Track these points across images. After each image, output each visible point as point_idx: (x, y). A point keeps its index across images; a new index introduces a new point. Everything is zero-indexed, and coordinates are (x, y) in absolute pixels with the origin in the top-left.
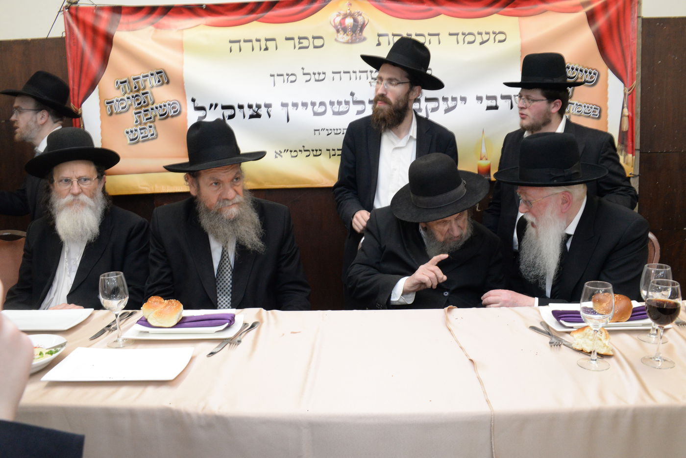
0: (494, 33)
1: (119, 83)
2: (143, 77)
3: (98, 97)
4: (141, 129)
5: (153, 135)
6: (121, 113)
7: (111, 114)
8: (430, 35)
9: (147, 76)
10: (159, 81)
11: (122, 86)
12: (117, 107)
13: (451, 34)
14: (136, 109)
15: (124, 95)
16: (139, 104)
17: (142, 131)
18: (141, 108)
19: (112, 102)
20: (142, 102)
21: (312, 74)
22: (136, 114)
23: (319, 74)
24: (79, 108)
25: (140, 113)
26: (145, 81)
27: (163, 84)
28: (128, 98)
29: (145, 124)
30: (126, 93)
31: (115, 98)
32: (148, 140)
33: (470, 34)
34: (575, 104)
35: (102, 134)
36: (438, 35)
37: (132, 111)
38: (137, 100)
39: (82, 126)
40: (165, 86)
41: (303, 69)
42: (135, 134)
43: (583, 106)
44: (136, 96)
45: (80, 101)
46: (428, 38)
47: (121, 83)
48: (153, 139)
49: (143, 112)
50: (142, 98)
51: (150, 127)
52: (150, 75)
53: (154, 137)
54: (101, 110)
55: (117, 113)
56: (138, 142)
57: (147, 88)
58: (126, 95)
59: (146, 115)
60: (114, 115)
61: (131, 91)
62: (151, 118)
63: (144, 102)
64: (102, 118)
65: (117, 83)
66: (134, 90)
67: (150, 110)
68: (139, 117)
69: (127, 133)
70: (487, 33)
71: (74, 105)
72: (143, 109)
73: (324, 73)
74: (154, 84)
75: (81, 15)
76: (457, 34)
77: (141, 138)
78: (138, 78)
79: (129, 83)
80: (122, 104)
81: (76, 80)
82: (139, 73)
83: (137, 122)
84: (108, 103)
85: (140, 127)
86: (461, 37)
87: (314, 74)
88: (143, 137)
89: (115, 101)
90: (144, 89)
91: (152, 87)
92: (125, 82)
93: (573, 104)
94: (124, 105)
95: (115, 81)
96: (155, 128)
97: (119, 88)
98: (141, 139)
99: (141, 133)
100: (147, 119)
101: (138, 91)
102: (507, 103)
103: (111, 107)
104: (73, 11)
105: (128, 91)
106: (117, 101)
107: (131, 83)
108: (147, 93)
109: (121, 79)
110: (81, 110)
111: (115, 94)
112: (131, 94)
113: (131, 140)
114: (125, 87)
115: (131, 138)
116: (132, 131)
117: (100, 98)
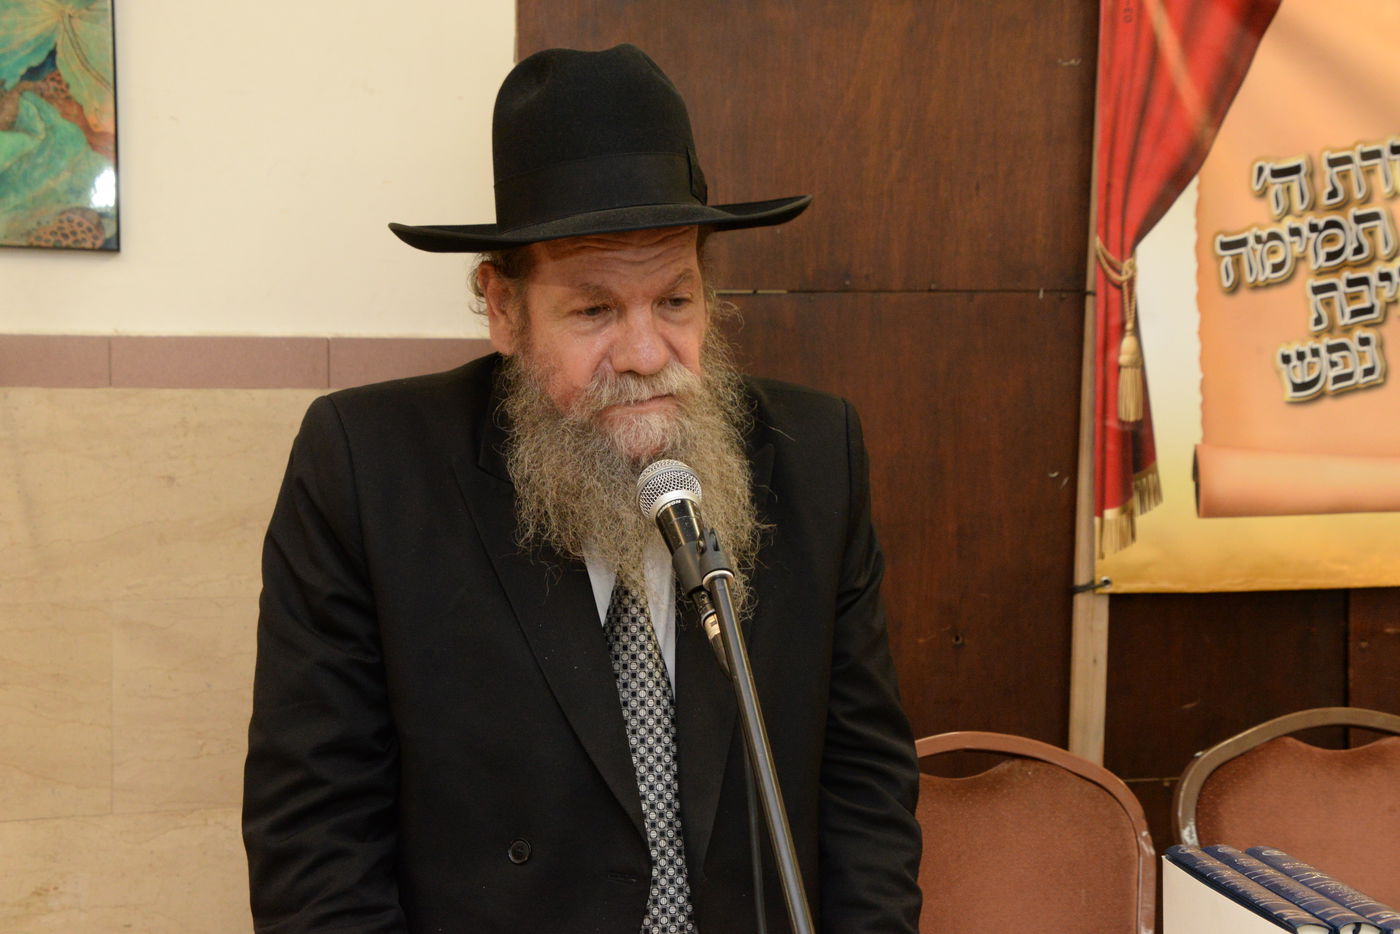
1: (1267, 172)
2: (1366, 156)
3: (1194, 221)
4: (1331, 349)
5: (1369, 372)
6: (1268, 285)
7: (1234, 289)
9: (1376, 154)
11: (1277, 185)
12: (1258, 263)
14: (1320, 273)
15: (1279, 221)
16: (1331, 256)
17: (1335, 357)
18: (1336, 270)
19: (1243, 243)
20: (1348, 253)
22: (1317, 290)
24: (1122, 260)
25: (1332, 287)
26: (1369, 172)
28: (1295, 232)
29: (1347, 330)
30: (1288, 211)
31: (1248, 229)
32: (1354, 390)
37: (1307, 281)
38: (1330, 240)
39: (1129, 326)
42: (1311, 366)
44: (1331, 224)
45: (1132, 231)
47: (1276, 174)
48: (1370, 387)
49: (1342, 285)
50: (1349, 237)
51: (1364, 342)
52: (1386, 152)
53: (1375, 379)
54: (1200, 272)
55: (1255, 287)
56: (1321, 395)
57: (1376, 197)
58: (1289, 222)
59: (1354, 298)
60: (1244, 294)
61: (1313, 207)
62: (1370, 310)
63: (1358, 250)
64: (1201, 300)
65: (1261, 170)
66: (1324, 201)
67: (1374, 280)
68: (1328, 303)
69: (1286, 359)
71: (1106, 245)
72: (1348, 274)
77: (1330, 381)
78: (1347, 160)
79: (1311, 175)
80: (1275, 252)
81: (1122, 153)
82: (1349, 143)
83: (1318, 321)
84: (1225, 246)
85: (1327, 340)
88: (1337, 379)
89: (1251, 241)
90: (1367, 200)
91: (1394, 196)
92: (1296, 170)
94: (1277, 259)
96: (1381, 346)
97: (1263, 194)
98: (1331, 387)
99: (1333, 364)
100: (1355, 313)
101: (1340, 208)
103: (1237, 261)
105: (1298, 206)
106: (1258, 239)
107: (1318, 181)
108: (1375, 216)
109: (1278, 159)
110: (1133, 267)
111: (1253, 216)
112: (1310, 218)
113: (1298, 387)
114: (1288, 189)
115: (1298, 381)
116: (1301, 356)
117: (1199, 227)
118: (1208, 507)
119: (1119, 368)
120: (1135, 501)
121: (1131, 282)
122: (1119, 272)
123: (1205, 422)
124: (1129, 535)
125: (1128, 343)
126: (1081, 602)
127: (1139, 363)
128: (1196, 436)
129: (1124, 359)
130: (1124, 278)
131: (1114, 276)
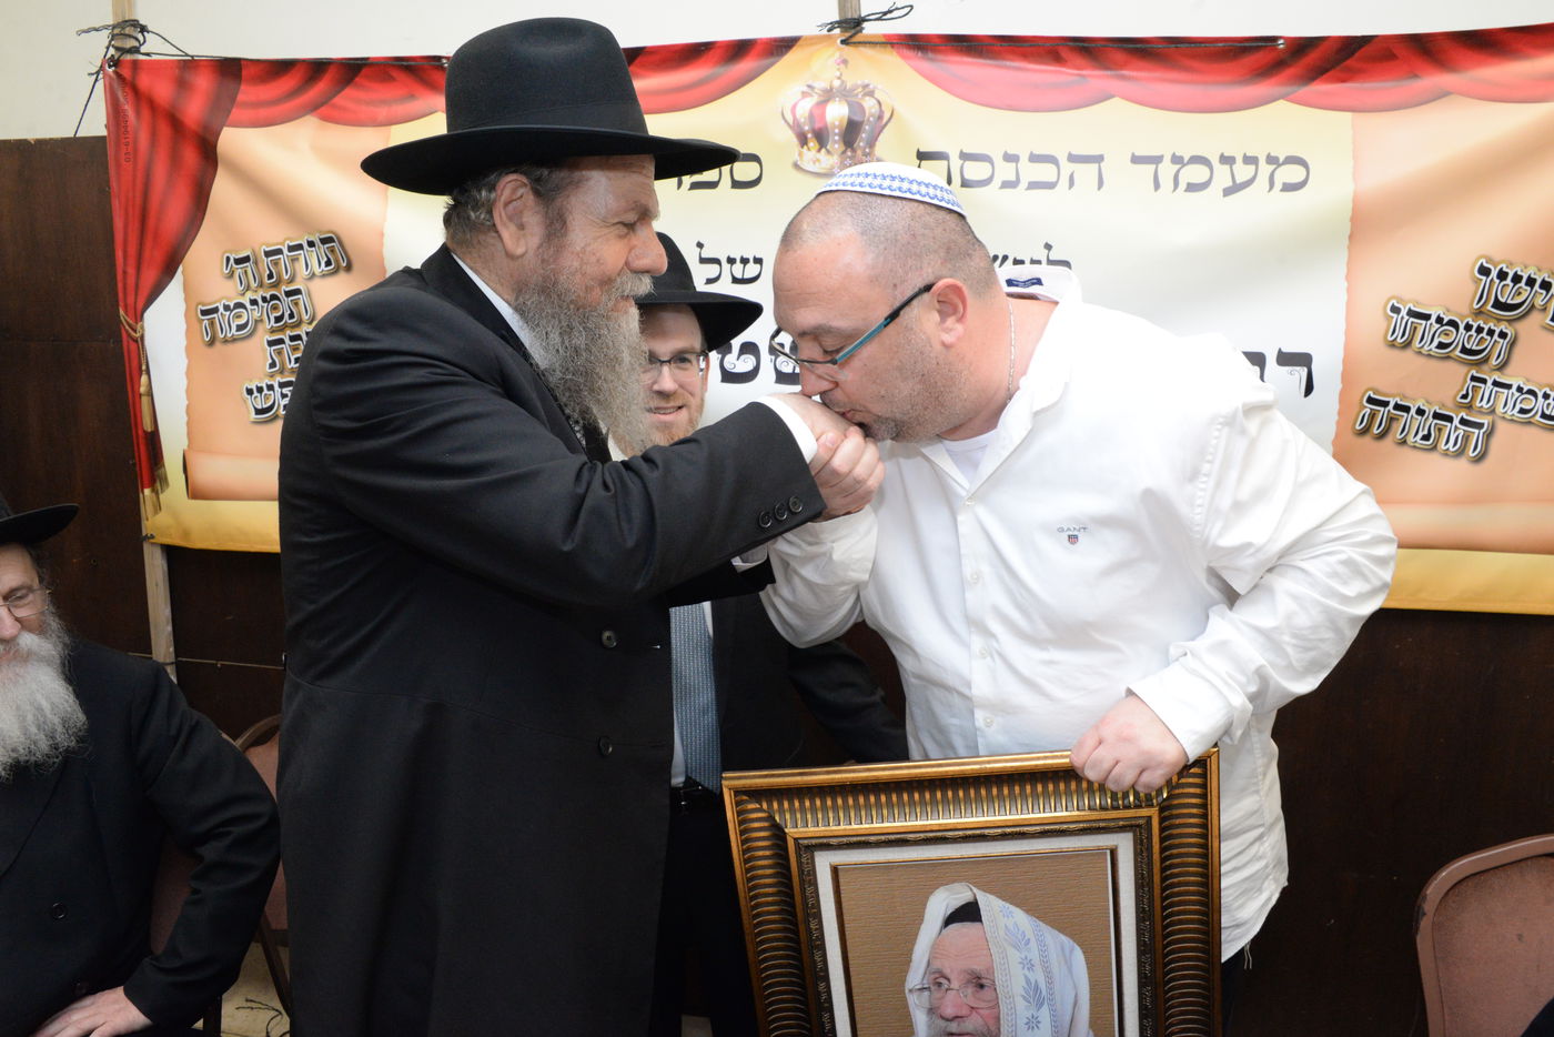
0: (1271, 160)
1: (232, 261)
2: (291, 249)
3: (183, 296)
4: (281, 385)
6: (234, 340)
7: (212, 343)
8: (1073, 158)
9: (300, 247)
10: (328, 263)
11: (239, 270)
12: (228, 324)
13: (1136, 160)
14: (273, 331)
15: (243, 294)
16: (278, 320)
18: (282, 329)
19: (215, 310)
20: (287, 315)
21: (724, 262)
22: (271, 343)
23: (745, 261)
24: (137, 322)
25: (281, 341)
26: (294, 260)
27: (336, 272)
28: (254, 302)
30: (248, 288)
31: (220, 301)
33: (1197, 160)
34: (1514, 389)
35: (188, 391)
36: (1099, 159)
37: (263, 336)
38: (275, 308)
39: (144, 367)
40: (342, 276)
41: (700, 245)
42: (267, 397)
43: (1540, 395)
44: (272, 298)
45: (140, 305)
46: (1067, 167)
47: (238, 261)
49: (287, 340)
50: (285, 304)
52: (305, 246)
54: (188, 331)
55: (226, 341)
56: (274, 418)
57: (298, 278)
58: (250, 295)
59: (296, 349)
60: (218, 345)
61: (261, 285)
63: (291, 316)
64: (188, 349)
65: (228, 259)
66: (267, 281)
68: (279, 353)
69: (250, 392)
70: (1250, 160)
72: (289, 332)
73: (758, 261)
74: (317, 271)
75: (144, 82)
76: (1157, 160)
78: (279, 252)
79: (256, 263)
80: (239, 317)
81: (132, 250)
82: (280, 240)
83: (273, 365)
84: (204, 313)
85: (279, 379)
86: (1167, 170)
87: (731, 261)
89: (221, 309)
90: (291, 280)
91: (313, 276)
92: (246, 259)
93: (1509, 387)
94: (242, 321)
95: (224, 253)
97: (231, 275)
101: (276, 285)
102: (1297, 376)
103: (212, 323)
104: (126, 73)
105: (254, 285)
106: (227, 308)
107: (260, 265)
108: (298, 292)
109: (236, 252)
110: (142, 328)
111: (224, 291)
112: (261, 293)
113: (259, 412)
114: (246, 272)
115: (259, 407)
116: (260, 390)
117: (186, 300)
118: (194, 493)
119: (140, 395)
120: (158, 484)
121: (142, 337)
122: (135, 331)
123: (189, 434)
124: (158, 507)
125: (144, 378)
126: (146, 547)
127: (150, 394)
128: (184, 444)
129: (143, 389)
130: (138, 335)
131: (133, 334)
